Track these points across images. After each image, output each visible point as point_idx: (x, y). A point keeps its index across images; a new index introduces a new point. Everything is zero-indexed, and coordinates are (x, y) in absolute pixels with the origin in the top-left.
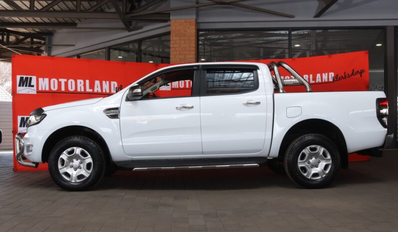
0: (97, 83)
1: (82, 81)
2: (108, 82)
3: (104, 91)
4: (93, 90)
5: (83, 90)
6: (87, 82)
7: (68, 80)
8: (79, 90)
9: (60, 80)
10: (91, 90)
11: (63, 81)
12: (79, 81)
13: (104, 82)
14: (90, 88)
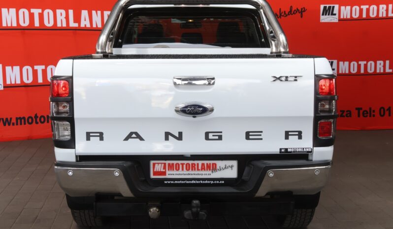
0: (84, 13)
1: (63, 12)
2: (99, 12)
3: (94, 26)
4: (79, 24)
5: (64, 25)
6: (71, 12)
7: (43, 11)
8: (59, 25)
9: (32, 10)
10: (76, 25)
11: (36, 12)
12: (59, 11)
13: (94, 12)
14: (75, 22)
